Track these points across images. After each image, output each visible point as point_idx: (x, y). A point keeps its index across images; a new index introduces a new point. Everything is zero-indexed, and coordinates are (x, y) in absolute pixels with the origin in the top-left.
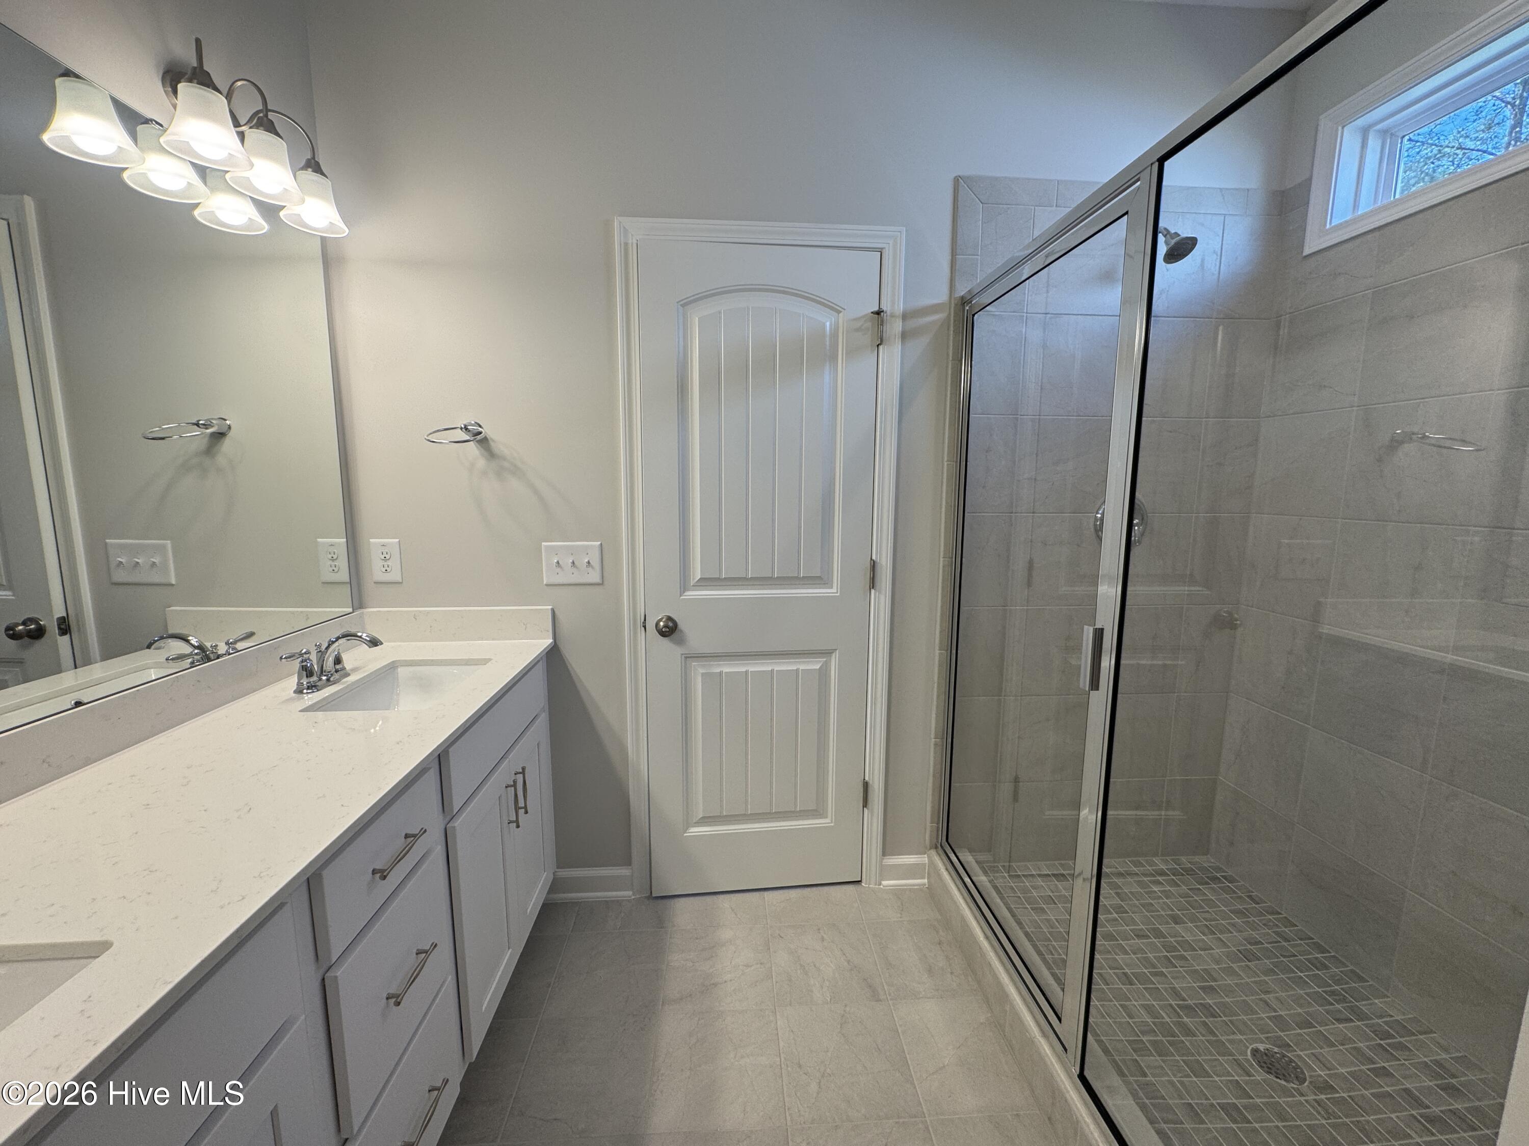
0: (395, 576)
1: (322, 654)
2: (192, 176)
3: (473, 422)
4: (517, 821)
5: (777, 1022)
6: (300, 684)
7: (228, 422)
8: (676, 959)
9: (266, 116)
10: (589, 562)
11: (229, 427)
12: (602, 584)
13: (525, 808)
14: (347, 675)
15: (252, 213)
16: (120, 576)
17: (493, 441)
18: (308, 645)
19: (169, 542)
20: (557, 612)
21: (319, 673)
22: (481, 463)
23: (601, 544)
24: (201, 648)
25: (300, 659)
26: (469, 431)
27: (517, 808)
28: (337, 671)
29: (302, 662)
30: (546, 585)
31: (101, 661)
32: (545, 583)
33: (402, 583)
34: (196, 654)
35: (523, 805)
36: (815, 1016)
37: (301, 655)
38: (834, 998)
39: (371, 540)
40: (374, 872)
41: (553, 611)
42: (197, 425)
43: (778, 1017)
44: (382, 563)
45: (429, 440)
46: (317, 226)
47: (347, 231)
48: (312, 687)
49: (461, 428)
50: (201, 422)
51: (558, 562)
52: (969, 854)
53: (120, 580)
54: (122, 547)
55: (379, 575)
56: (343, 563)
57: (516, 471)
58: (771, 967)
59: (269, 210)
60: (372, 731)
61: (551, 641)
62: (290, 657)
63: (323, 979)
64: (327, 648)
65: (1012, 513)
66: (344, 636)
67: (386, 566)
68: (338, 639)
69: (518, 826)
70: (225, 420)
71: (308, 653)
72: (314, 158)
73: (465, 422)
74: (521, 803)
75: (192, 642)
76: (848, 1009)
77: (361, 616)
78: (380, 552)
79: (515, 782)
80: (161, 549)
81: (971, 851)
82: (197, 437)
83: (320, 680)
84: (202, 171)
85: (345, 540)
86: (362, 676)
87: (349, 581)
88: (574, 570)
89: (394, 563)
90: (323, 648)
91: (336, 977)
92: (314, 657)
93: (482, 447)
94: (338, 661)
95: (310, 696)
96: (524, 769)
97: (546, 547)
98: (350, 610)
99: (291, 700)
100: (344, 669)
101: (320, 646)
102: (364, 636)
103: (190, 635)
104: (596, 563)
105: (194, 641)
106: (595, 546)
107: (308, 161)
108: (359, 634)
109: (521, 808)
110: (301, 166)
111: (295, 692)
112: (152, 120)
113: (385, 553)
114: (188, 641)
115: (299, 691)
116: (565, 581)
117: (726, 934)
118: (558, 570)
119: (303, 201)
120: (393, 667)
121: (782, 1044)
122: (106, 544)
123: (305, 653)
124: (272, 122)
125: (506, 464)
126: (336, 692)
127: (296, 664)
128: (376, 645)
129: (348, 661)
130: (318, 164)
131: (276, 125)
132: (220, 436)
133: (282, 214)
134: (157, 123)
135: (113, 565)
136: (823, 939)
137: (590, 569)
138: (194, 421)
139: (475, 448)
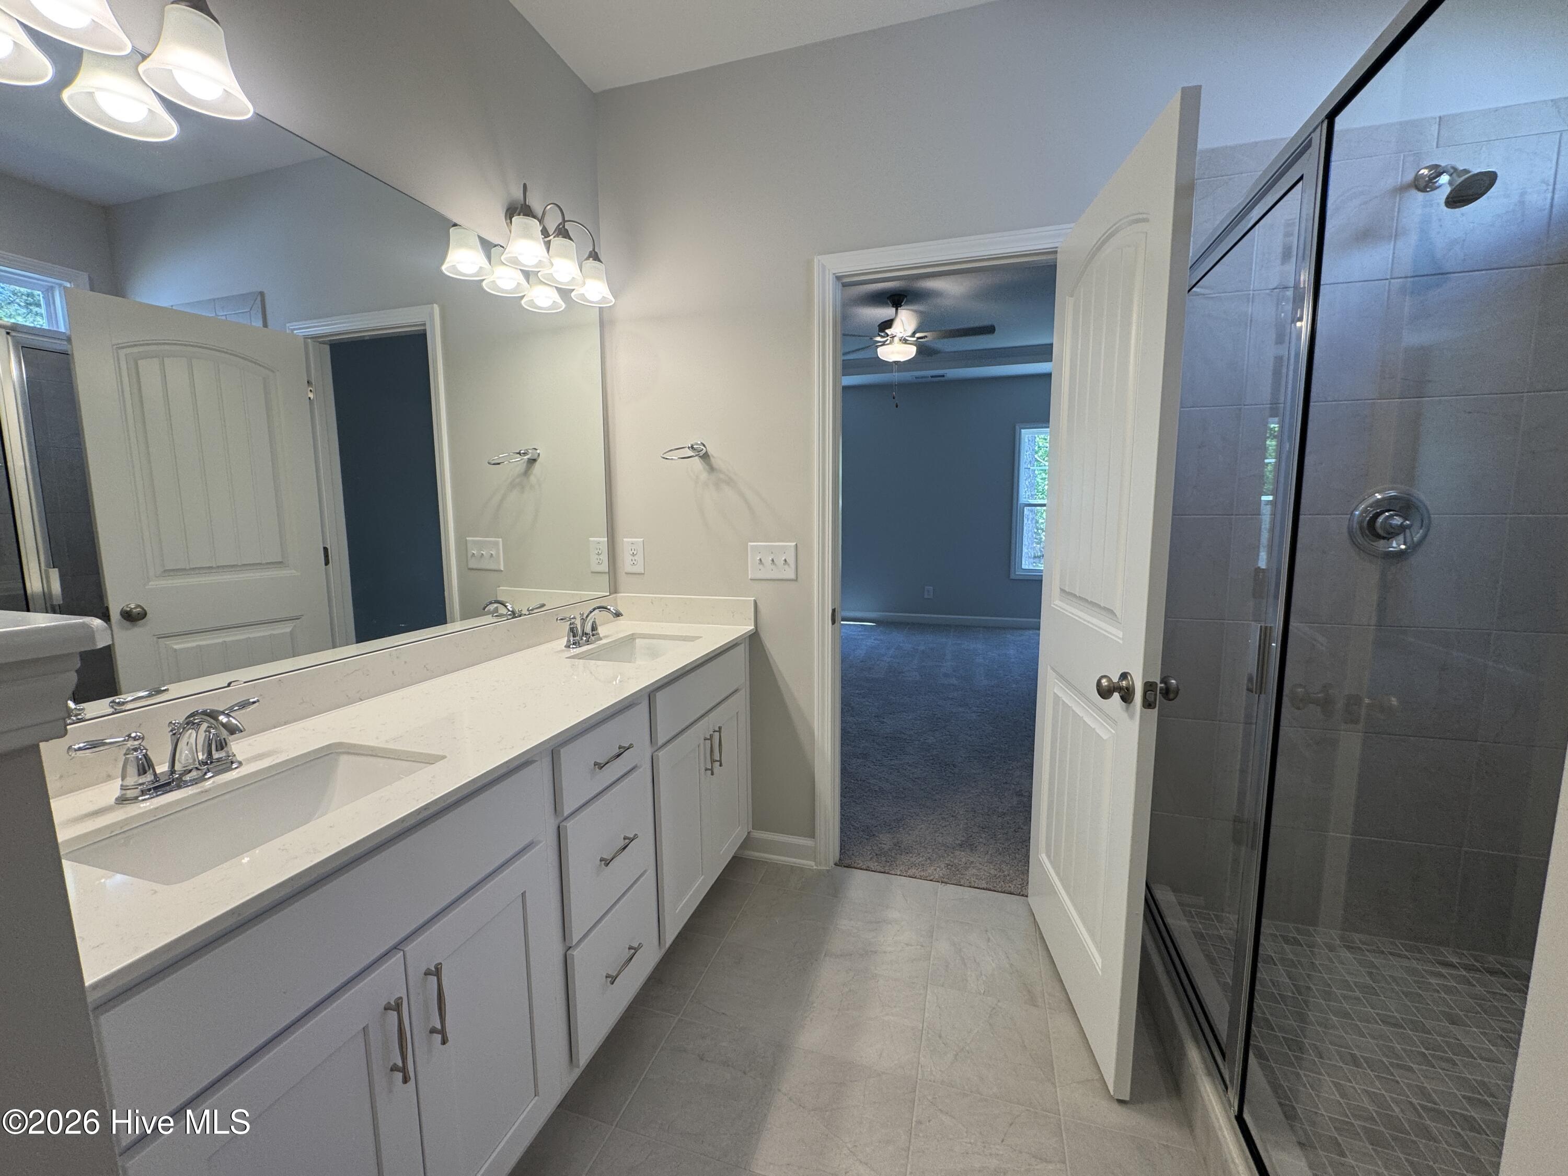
0: (639, 569)
1: (584, 621)
2: (521, 279)
3: (699, 442)
4: (712, 770)
5: (926, 996)
6: (569, 641)
7: (538, 451)
8: (844, 924)
9: (564, 226)
10: (785, 560)
11: (539, 454)
12: (796, 580)
13: (720, 761)
14: (601, 639)
15: (556, 297)
16: (473, 564)
17: (713, 457)
18: (575, 613)
19: (500, 539)
20: (759, 604)
21: (581, 635)
22: (704, 476)
23: (796, 544)
24: (513, 612)
25: (569, 622)
26: (695, 449)
27: (713, 761)
28: (593, 635)
29: (571, 624)
30: (751, 579)
31: (461, 620)
32: (750, 578)
33: (644, 574)
34: (509, 615)
35: (718, 759)
36: (965, 1001)
37: (570, 619)
38: (989, 991)
39: (624, 539)
40: (596, 764)
41: (755, 603)
42: (519, 453)
43: (928, 992)
44: (631, 557)
45: (664, 458)
46: (595, 300)
47: (614, 300)
48: (577, 644)
49: (689, 448)
50: (522, 452)
51: (760, 560)
52: (1172, 893)
53: (475, 567)
54: (474, 542)
55: (629, 569)
56: (604, 557)
57: (730, 482)
58: (931, 952)
59: (565, 293)
60: (614, 683)
61: (753, 627)
62: (562, 619)
63: (559, 827)
64: (587, 616)
65: (1232, 515)
66: (599, 608)
67: (634, 560)
68: (594, 609)
69: (712, 774)
70: (536, 450)
71: (574, 618)
72: (594, 249)
73: (692, 443)
74: (717, 757)
75: (508, 607)
76: (999, 1004)
77: (615, 599)
78: (630, 548)
79: (711, 736)
80: (497, 543)
81: (1175, 890)
82: (519, 463)
83: (582, 639)
84: (527, 274)
85: (606, 539)
86: (610, 640)
87: (607, 570)
88: (773, 567)
89: (639, 558)
90: (585, 616)
91: (566, 826)
92: (578, 623)
93: (704, 461)
94: (594, 628)
95: (575, 650)
96: (720, 728)
97: (752, 546)
98: (608, 594)
99: (562, 651)
100: (598, 634)
101: (583, 614)
102: (612, 609)
103: (507, 603)
104: (791, 561)
105: (509, 607)
106: (790, 546)
107: (591, 252)
108: (609, 607)
109: (717, 761)
110: (586, 257)
111: (565, 647)
112: (497, 245)
113: (633, 550)
114: (506, 606)
115: (568, 646)
116: (769, 577)
117: (893, 914)
118: (761, 567)
119: (584, 283)
120: (632, 638)
121: (927, 1015)
122: (466, 540)
123: (573, 618)
124: (568, 231)
125: (722, 476)
126: (590, 649)
127: (566, 626)
128: (619, 616)
129: (601, 630)
130: (596, 253)
131: (569, 232)
132: (532, 461)
133: (573, 294)
134: (501, 246)
135: (470, 555)
136: (989, 940)
137: (786, 567)
138: (518, 451)
139: (700, 463)
